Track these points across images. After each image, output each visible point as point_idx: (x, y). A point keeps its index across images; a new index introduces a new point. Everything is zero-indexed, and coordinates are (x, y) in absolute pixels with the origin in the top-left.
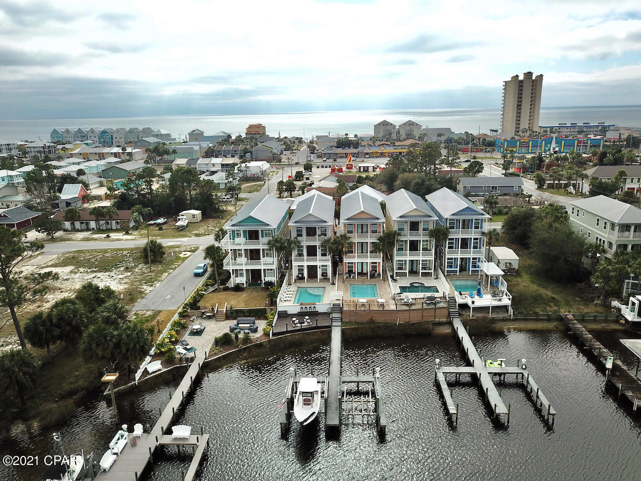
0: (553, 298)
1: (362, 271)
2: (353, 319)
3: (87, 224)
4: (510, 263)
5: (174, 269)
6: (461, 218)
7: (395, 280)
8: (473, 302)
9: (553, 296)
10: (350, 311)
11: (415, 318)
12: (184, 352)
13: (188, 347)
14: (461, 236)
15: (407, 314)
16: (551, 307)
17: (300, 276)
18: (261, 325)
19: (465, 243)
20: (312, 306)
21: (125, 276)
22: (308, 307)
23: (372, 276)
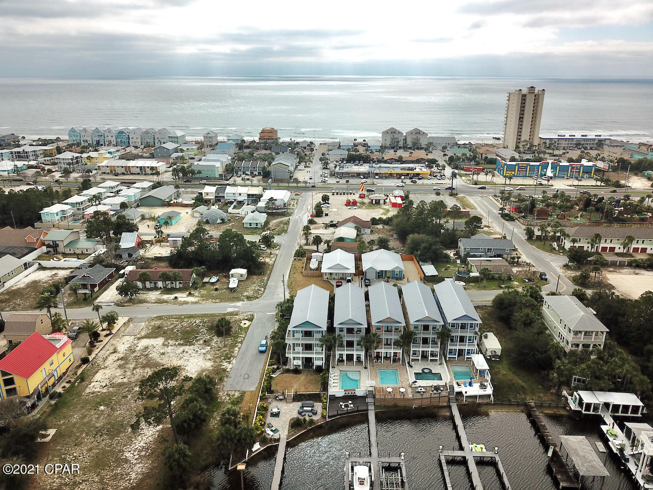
0: (523, 387)
1: (386, 355)
2: (382, 403)
3: (155, 284)
4: (495, 351)
5: (241, 342)
6: (460, 322)
7: (411, 366)
8: (466, 392)
9: (523, 384)
10: (380, 399)
11: (426, 403)
12: (271, 433)
13: (273, 429)
14: (460, 334)
15: (420, 401)
16: (520, 394)
17: (341, 359)
18: (318, 407)
19: (462, 339)
20: (353, 392)
21: (206, 350)
22: (350, 392)
23: (395, 361)
